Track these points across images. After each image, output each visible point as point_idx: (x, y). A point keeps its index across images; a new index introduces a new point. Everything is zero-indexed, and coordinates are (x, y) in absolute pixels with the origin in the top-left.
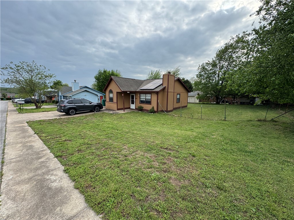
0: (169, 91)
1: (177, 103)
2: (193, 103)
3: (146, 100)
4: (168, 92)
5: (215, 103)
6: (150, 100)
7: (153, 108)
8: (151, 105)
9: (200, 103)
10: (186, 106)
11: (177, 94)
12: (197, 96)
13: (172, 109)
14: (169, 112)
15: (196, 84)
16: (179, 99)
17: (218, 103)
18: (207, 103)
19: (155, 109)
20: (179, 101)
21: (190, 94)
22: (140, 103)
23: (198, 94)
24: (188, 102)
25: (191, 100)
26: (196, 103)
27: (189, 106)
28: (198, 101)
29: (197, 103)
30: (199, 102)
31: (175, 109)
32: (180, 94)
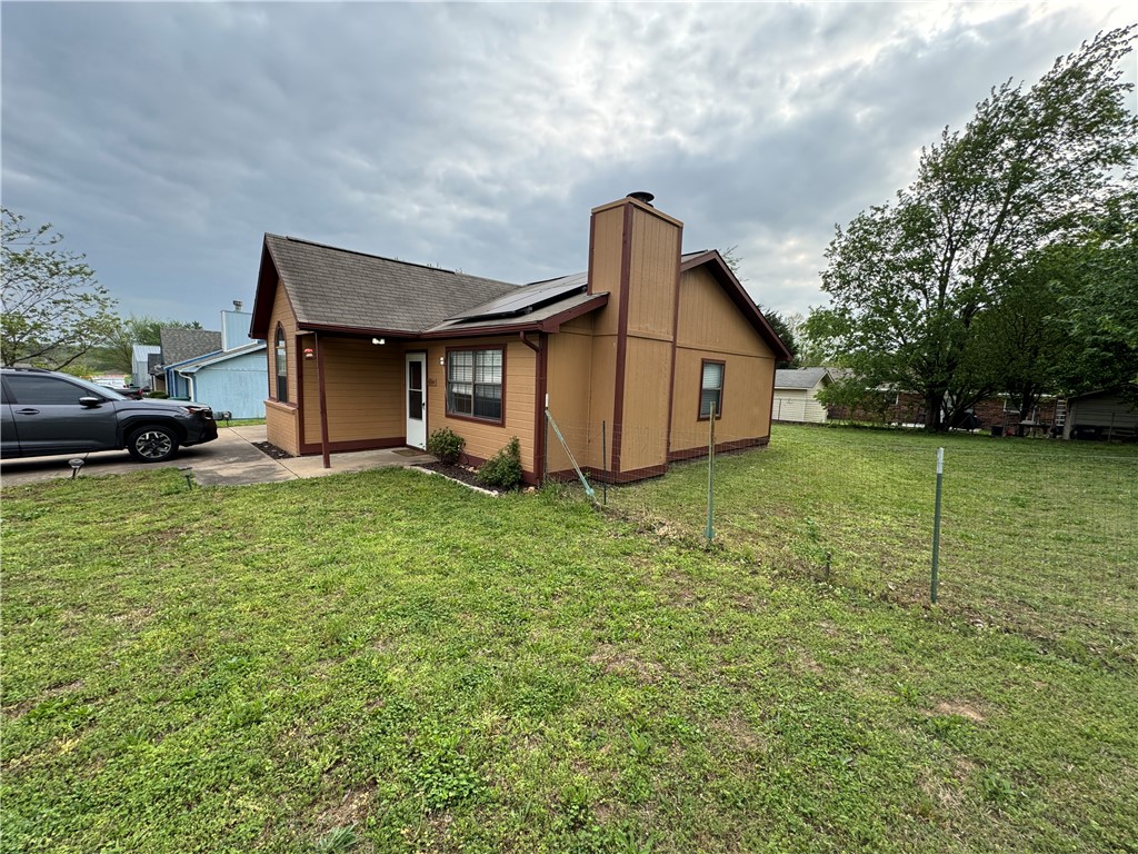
0: (631, 328)
1: (699, 419)
2: (801, 423)
3: (481, 393)
4: (622, 336)
5: (923, 426)
6: (498, 395)
7: (515, 448)
8: (502, 425)
9: (834, 427)
10: (762, 442)
11: (705, 363)
12: (819, 387)
13: (659, 458)
14: (628, 484)
15: (820, 325)
16: (718, 395)
17: (936, 429)
18: (872, 428)
19: (528, 462)
20: (718, 410)
21: (785, 377)
22: (448, 416)
23: (826, 381)
24: (775, 417)
25: (786, 408)
26: (812, 424)
27: (779, 438)
28: (820, 414)
29: (820, 425)
30: (829, 417)
31: (677, 459)
32: (721, 365)
